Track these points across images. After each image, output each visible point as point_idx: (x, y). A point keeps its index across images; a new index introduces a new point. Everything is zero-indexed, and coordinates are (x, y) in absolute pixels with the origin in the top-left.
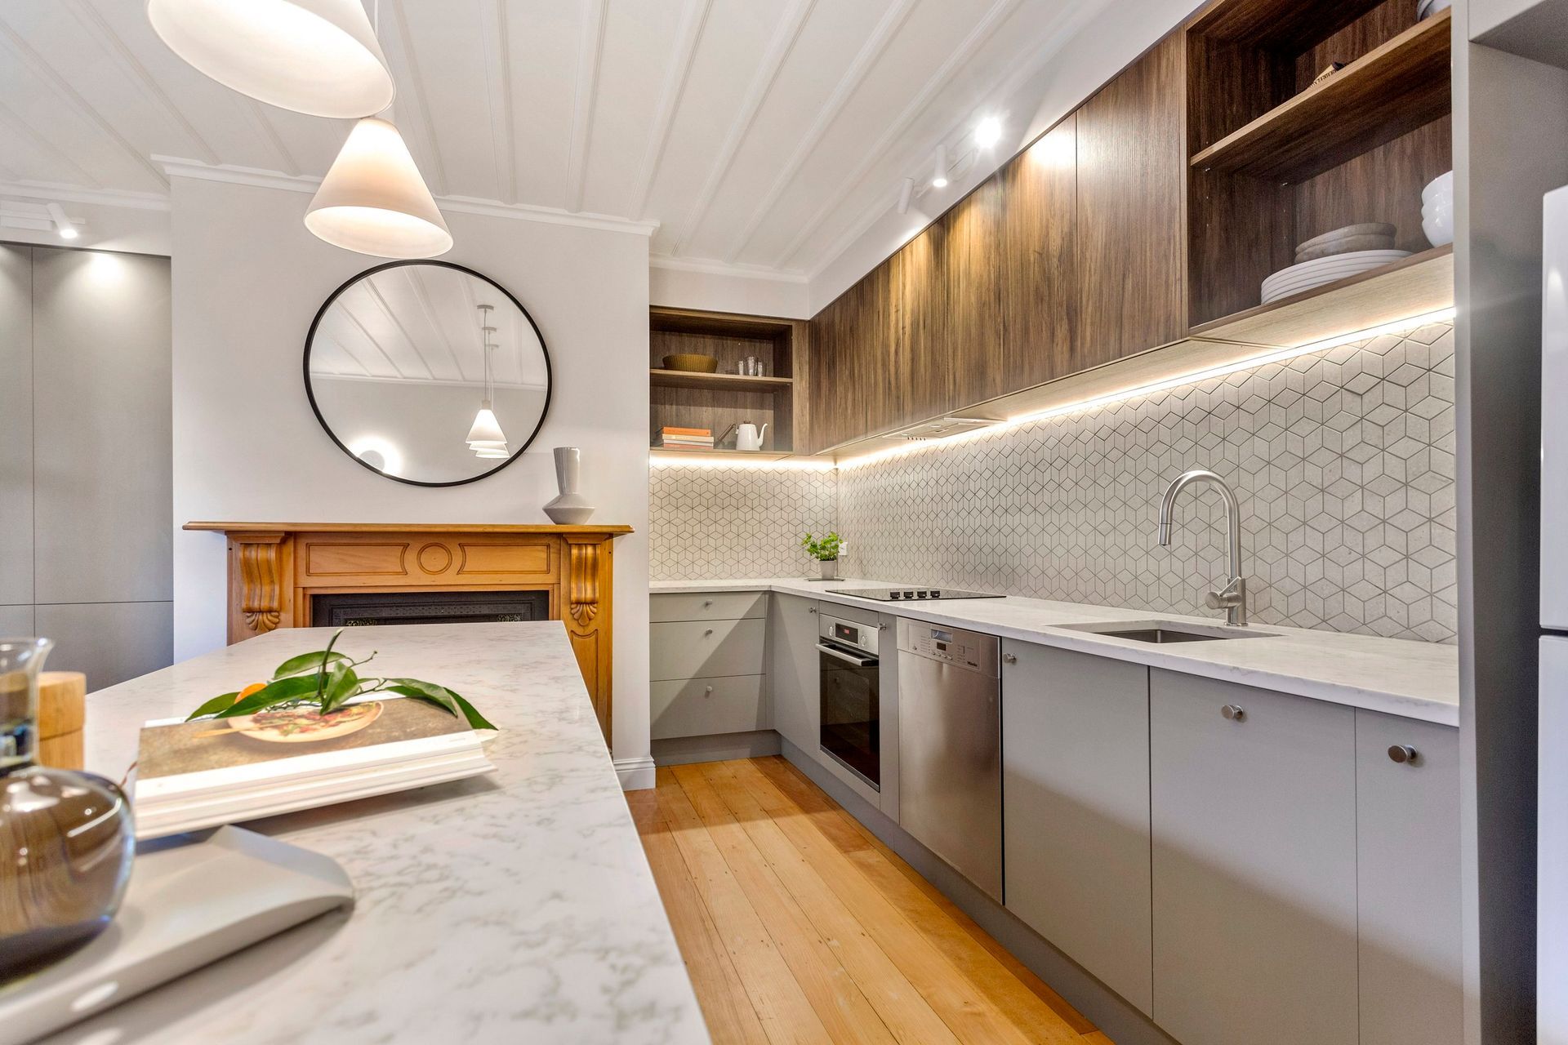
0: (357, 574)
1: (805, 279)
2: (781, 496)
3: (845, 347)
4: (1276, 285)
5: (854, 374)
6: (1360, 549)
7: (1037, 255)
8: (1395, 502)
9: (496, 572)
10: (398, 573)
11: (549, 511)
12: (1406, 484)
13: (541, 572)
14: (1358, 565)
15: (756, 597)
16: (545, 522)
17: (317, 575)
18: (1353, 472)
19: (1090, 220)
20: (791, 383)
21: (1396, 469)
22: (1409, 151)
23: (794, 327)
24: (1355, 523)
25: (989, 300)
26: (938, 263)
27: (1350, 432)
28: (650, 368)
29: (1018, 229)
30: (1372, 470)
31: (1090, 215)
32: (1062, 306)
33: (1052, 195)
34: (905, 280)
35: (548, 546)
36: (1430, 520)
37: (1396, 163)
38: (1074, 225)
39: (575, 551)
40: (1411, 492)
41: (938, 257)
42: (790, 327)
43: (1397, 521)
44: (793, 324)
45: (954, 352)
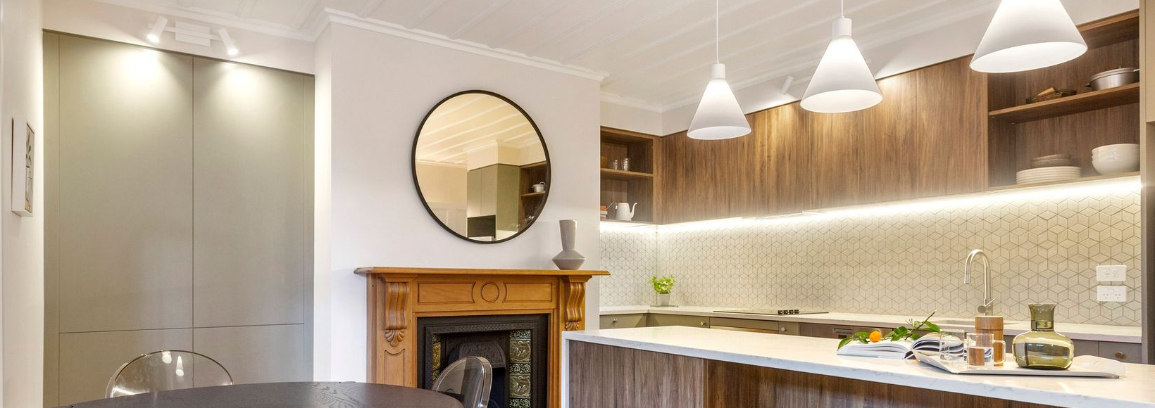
0: (446, 303)
1: (660, 110)
2: (626, 250)
3: (706, 160)
4: (1024, 175)
5: (715, 177)
6: (1046, 285)
7: (886, 136)
8: (1062, 266)
9: (522, 301)
10: (469, 302)
11: (556, 261)
12: (1068, 259)
13: (549, 301)
14: (1045, 293)
15: (640, 317)
16: (555, 269)
17: (423, 303)
18: (1043, 253)
19: (926, 127)
20: (652, 177)
21: (1063, 252)
22: (1070, 122)
23: (654, 140)
24: (1044, 274)
25: (848, 152)
26: (803, 125)
27: (1042, 235)
28: (601, 167)
29: (872, 121)
30: (1052, 252)
31: (925, 123)
32: (906, 165)
33: (899, 108)
34: (771, 128)
35: (552, 284)
36: (1078, 274)
37: (1064, 126)
38: (913, 126)
39: (572, 287)
40: (1070, 262)
41: (803, 121)
42: (652, 140)
43: (1064, 274)
44: (653, 138)
45: (817, 177)
